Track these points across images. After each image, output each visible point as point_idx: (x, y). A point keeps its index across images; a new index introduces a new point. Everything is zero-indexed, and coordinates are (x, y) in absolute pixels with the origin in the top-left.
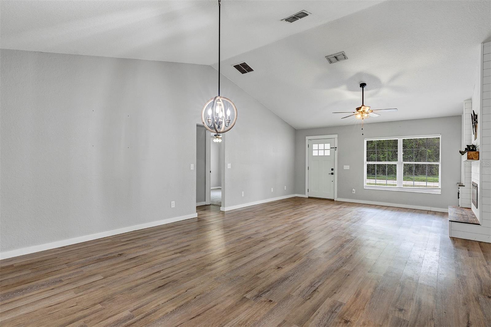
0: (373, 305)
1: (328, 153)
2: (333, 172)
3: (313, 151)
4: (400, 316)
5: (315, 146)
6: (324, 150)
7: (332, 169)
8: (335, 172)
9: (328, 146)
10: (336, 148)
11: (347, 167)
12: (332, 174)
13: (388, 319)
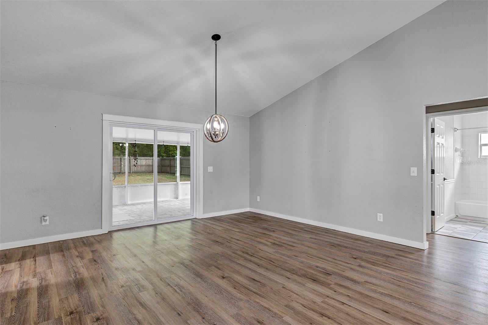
0: (122, 307)
4: (95, 314)
13: (102, 305)
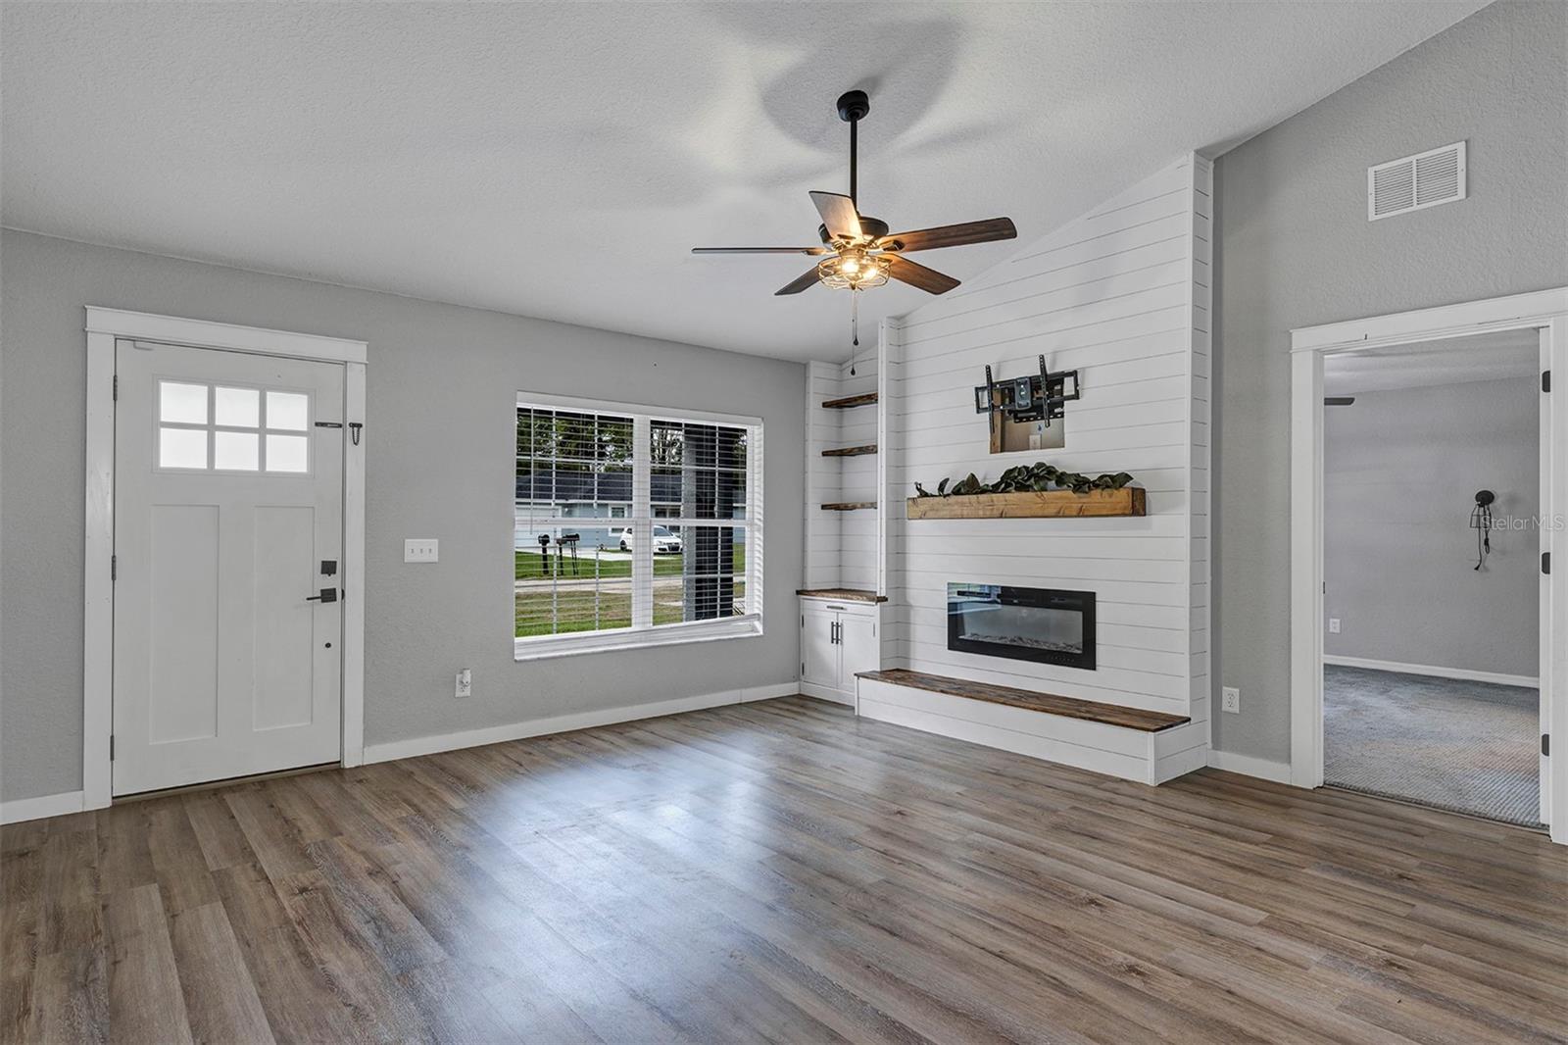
1: (290, 457)
2: (331, 582)
3: (163, 431)
5: (179, 401)
6: (262, 431)
7: (329, 568)
8: (354, 580)
9: (290, 410)
10: (360, 426)
11: (421, 550)
12: (328, 596)
